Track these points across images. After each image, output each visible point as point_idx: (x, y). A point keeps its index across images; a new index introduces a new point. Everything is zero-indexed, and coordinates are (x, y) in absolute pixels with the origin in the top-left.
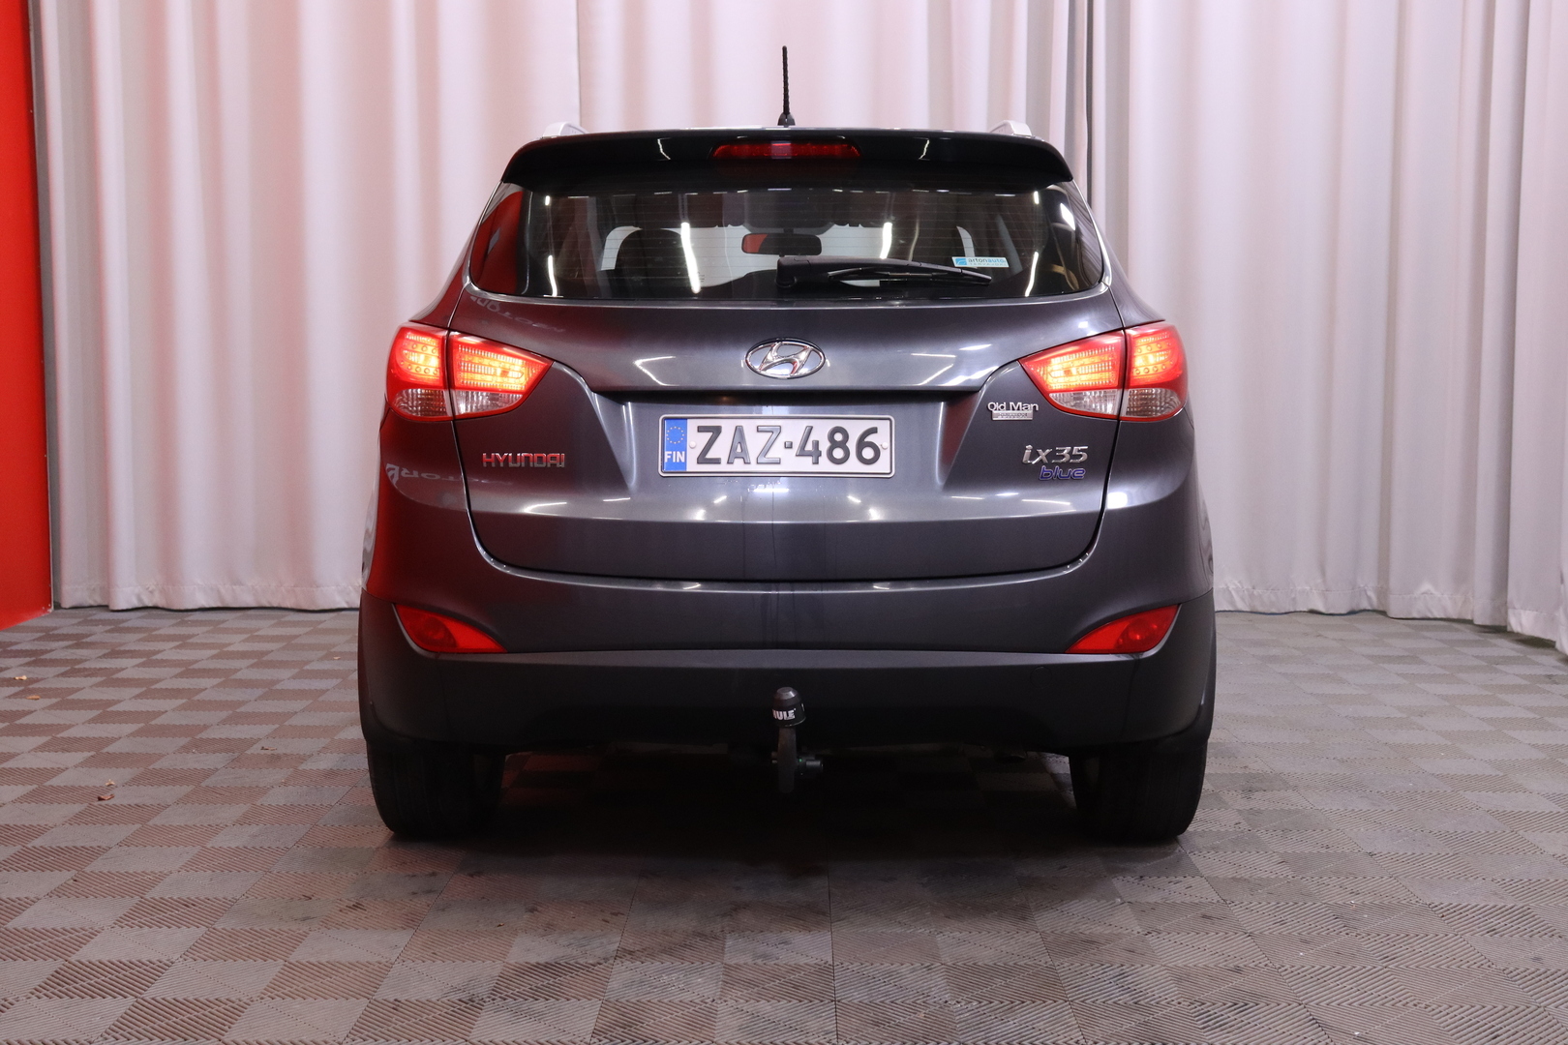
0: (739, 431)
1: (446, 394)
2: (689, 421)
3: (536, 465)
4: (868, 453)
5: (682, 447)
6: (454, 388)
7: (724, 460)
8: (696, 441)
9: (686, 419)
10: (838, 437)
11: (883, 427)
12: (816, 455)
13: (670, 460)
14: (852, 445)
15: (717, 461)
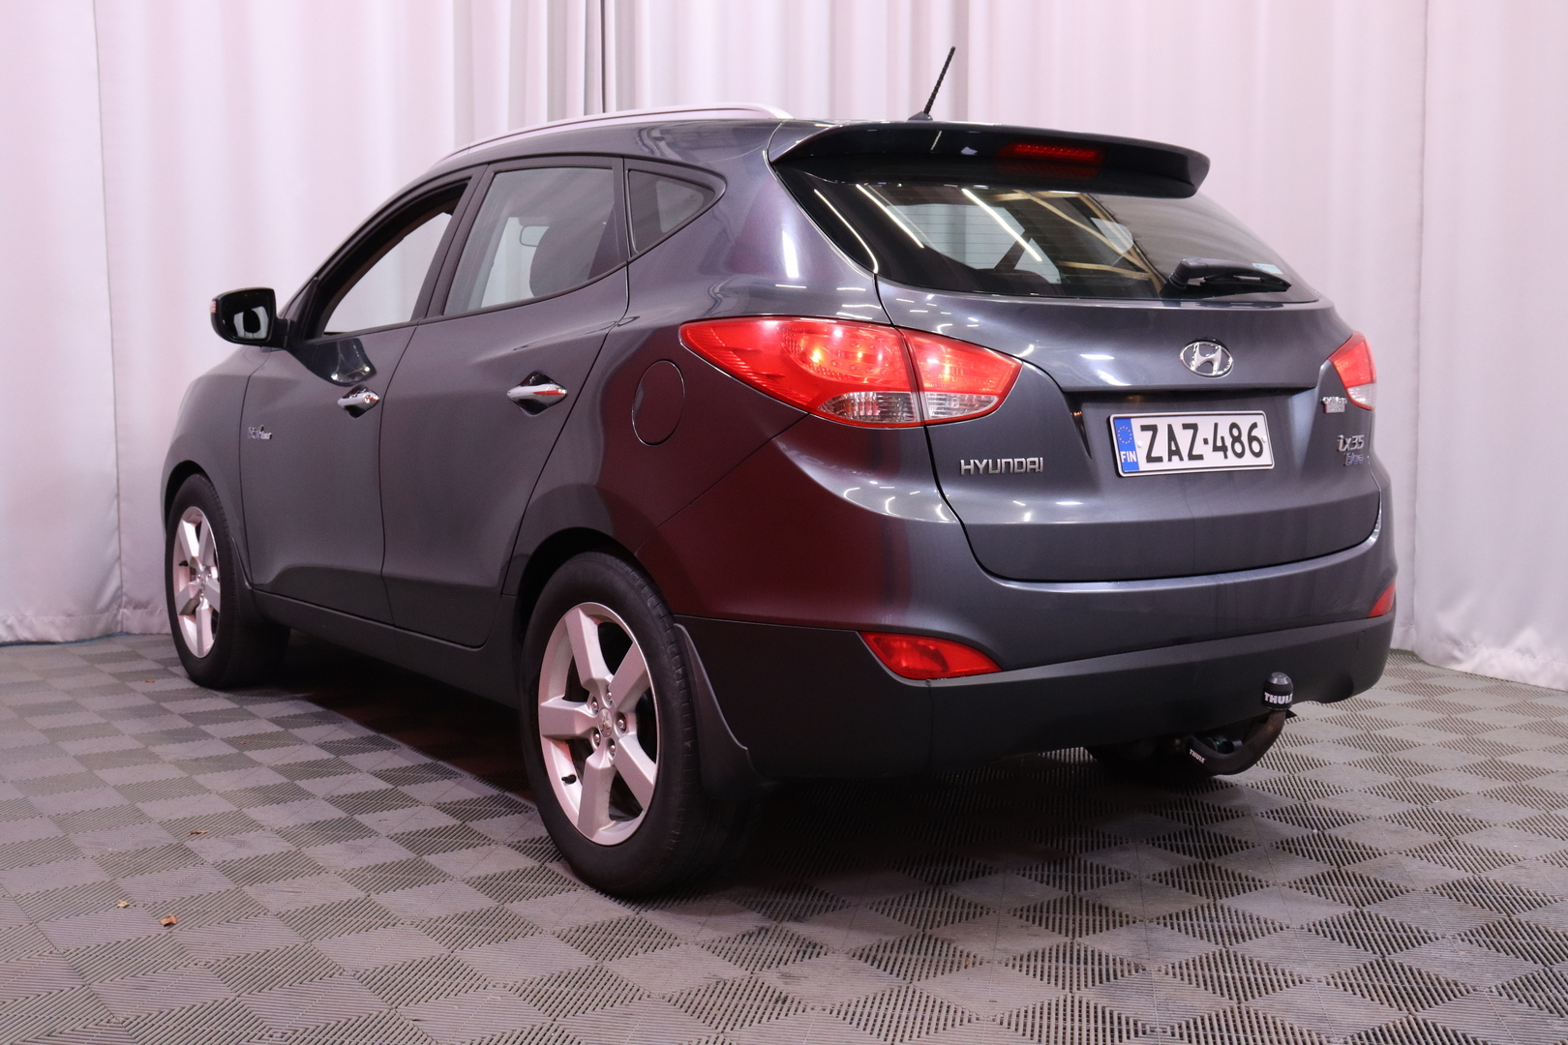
0: (1170, 427)
1: (913, 397)
2: (1132, 420)
3: (1016, 470)
4: (1256, 447)
5: (1132, 447)
6: (924, 390)
7: (1166, 458)
8: (1142, 440)
9: (1130, 418)
10: (1235, 432)
11: (1261, 421)
12: (1224, 449)
13: (1126, 459)
14: (1245, 438)
15: (1159, 459)
